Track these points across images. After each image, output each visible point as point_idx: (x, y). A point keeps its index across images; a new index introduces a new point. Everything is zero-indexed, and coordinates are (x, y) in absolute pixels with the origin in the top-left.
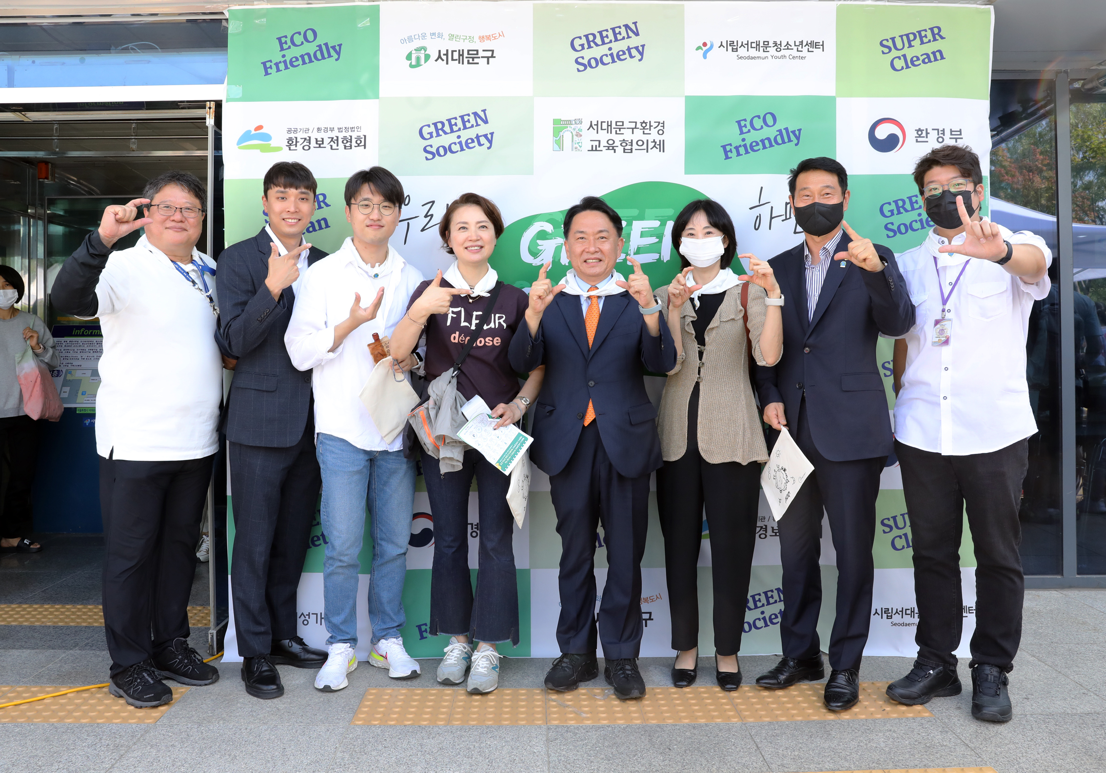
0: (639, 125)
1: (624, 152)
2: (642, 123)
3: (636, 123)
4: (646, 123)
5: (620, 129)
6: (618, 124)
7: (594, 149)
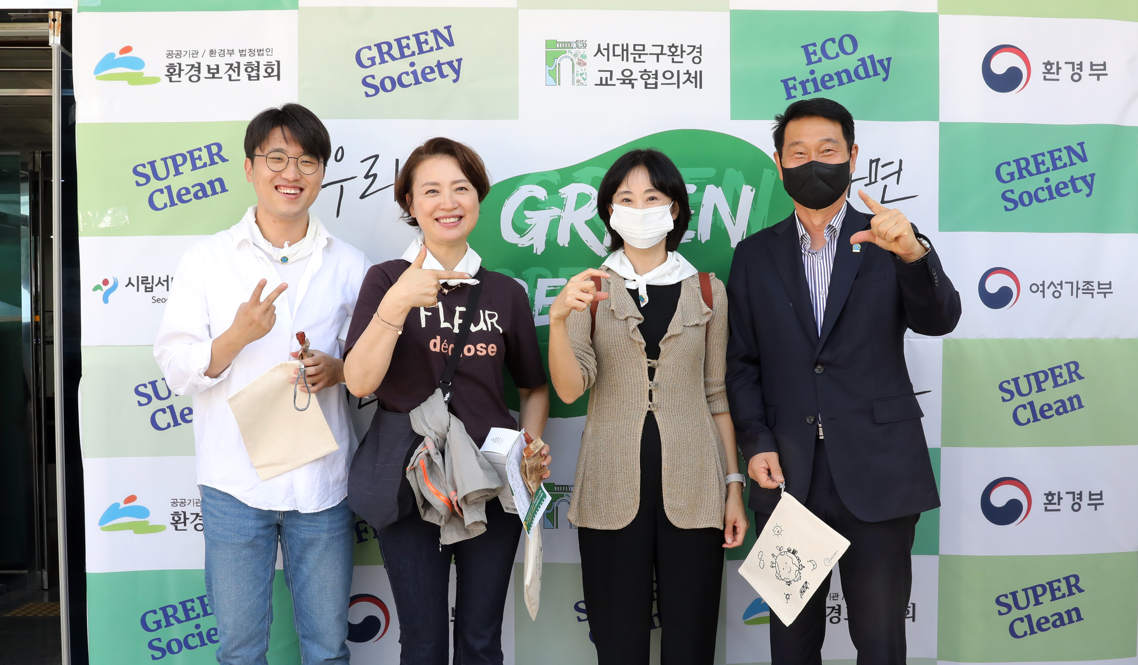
0: (666, 50)
1: (646, 87)
2: (670, 47)
3: (662, 46)
4: (676, 47)
5: (640, 55)
6: (637, 48)
7: (604, 82)
